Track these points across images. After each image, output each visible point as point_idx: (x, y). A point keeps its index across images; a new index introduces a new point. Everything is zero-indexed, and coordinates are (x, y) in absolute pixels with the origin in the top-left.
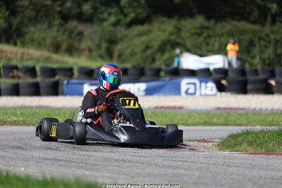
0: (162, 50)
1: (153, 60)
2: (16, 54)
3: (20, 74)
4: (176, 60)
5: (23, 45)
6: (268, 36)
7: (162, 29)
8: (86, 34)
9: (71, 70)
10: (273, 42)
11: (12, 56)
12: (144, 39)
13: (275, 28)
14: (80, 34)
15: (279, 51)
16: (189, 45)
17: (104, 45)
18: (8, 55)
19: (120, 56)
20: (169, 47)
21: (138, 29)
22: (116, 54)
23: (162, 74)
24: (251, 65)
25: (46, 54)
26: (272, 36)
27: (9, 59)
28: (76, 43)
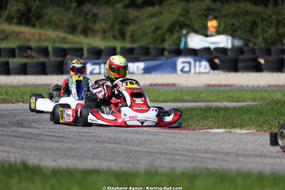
0: (171, 30)
1: (163, 40)
2: (34, 35)
3: (34, 54)
5: (42, 27)
6: (270, 17)
7: (171, 11)
8: (100, 15)
9: (81, 50)
10: (275, 22)
11: (30, 37)
12: (154, 20)
13: (277, 9)
14: (95, 16)
15: (280, 31)
16: (196, 27)
17: (117, 27)
18: (27, 35)
19: (132, 36)
20: (178, 29)
21: (150, 10)
22: (128, 34)
23: (166, 53)
24: (255, 44)
25: (62, 35)
26: (274, 17)
27: (28, 40)
28: (91, 25)
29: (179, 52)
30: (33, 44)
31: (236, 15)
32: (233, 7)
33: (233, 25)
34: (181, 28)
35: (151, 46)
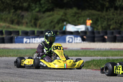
0: (58, 23)
1: (54, 27)
4: (64, 27)
6: (104, 16)
7: (58, 14)
8: (25, 16)
9: (18, 32)
10: (106, 19)
12: (51, 18)
13: (107, 13)
14: (23, 16)
15: (109, 23)
17: (33, 21)
19: (40, 25)
20: (61, 22)
21: (48, 14)
22: (38, 25)
23: (58, 33)
24: (97, 29)
25: (7, 25)
26: (106, 17)
28: (21, 20)
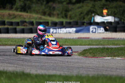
0: (87, 14)
1: (84, 18)
3: (27, 24)
5: (31, 12)
7: (87, 6)
8: (56, 8)
9: (48, 23)
11: (26, 17)
12: (80, 10)
14: (54, 8)
16: (99, 13)
17: (64, 13)
18: (24, 16)
20: (90, 13)
21: (78, 5)
22: (69, 16)
23: (85, 24)
24: (124, 20)
25: (40, 16)
27: (25, 18)
28: (52, 12)
29: (91, 24)
30: (27, 20)
31: (116, 7)
32: (114, 4)
33: (115, 12)
34: (92, 13)
35: (79, 21)
